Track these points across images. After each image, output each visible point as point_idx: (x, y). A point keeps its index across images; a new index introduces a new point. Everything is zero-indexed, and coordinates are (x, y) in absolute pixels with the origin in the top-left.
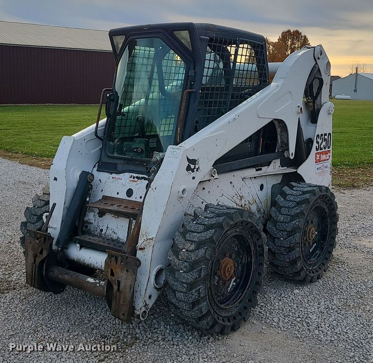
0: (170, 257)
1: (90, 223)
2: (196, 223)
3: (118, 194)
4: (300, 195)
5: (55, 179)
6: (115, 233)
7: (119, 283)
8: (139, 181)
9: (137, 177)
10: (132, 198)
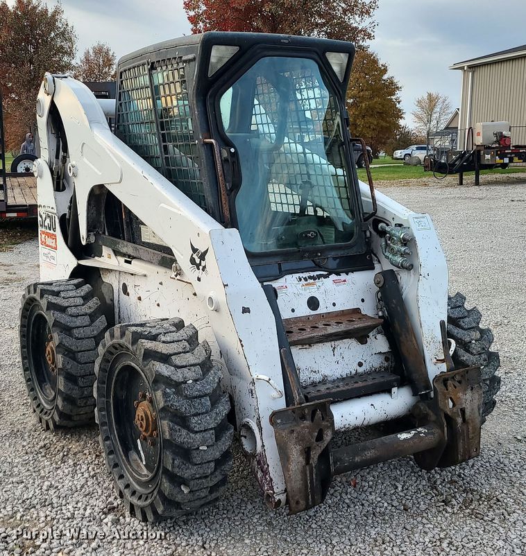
0: (464, 356)
5: (246, 311)
7: (463, 411)
8: (319, 282)
9: (310, 278)
10: (321, 310)
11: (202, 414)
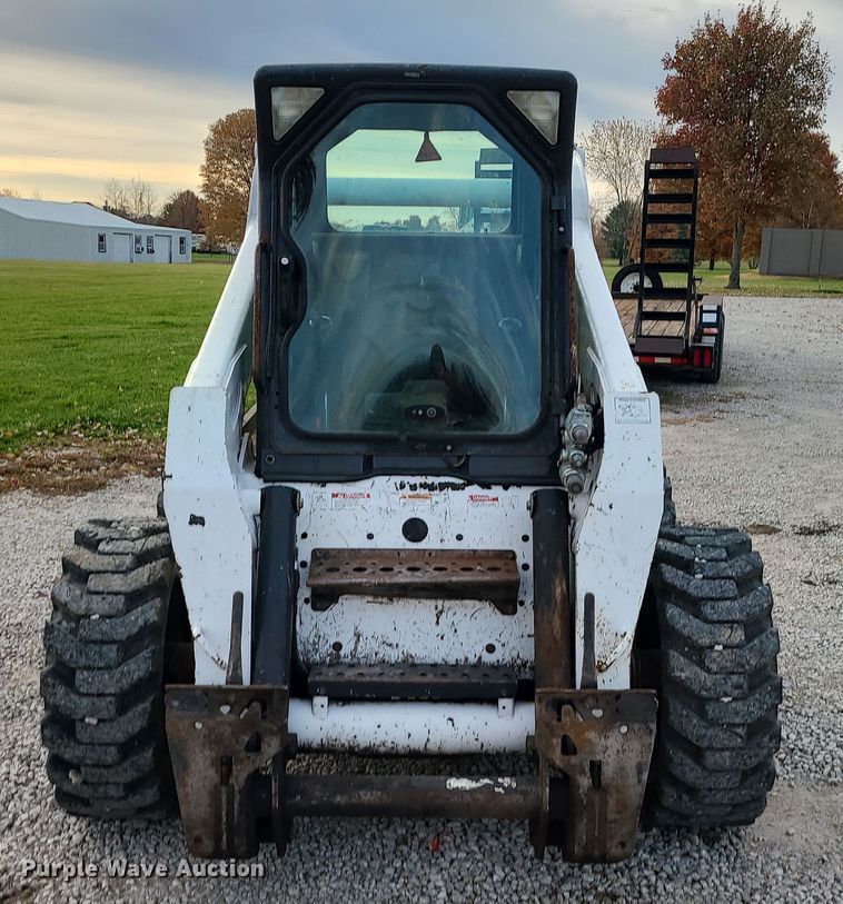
0: (682, 670)
2: (704, 578)
3: (370, 536)
5: (197, 521)
6: (391, 645)
7: (596, 768)
8: (437, 496)
9: (424, 486)
10: (428, 544)
11: (99, 669)
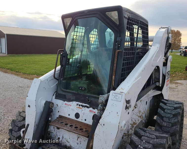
1: (52, 132)
3: (69, 115)
4: (173, 110)
5: (29, 106)
6: (68, 142)
10: (79, 120)
